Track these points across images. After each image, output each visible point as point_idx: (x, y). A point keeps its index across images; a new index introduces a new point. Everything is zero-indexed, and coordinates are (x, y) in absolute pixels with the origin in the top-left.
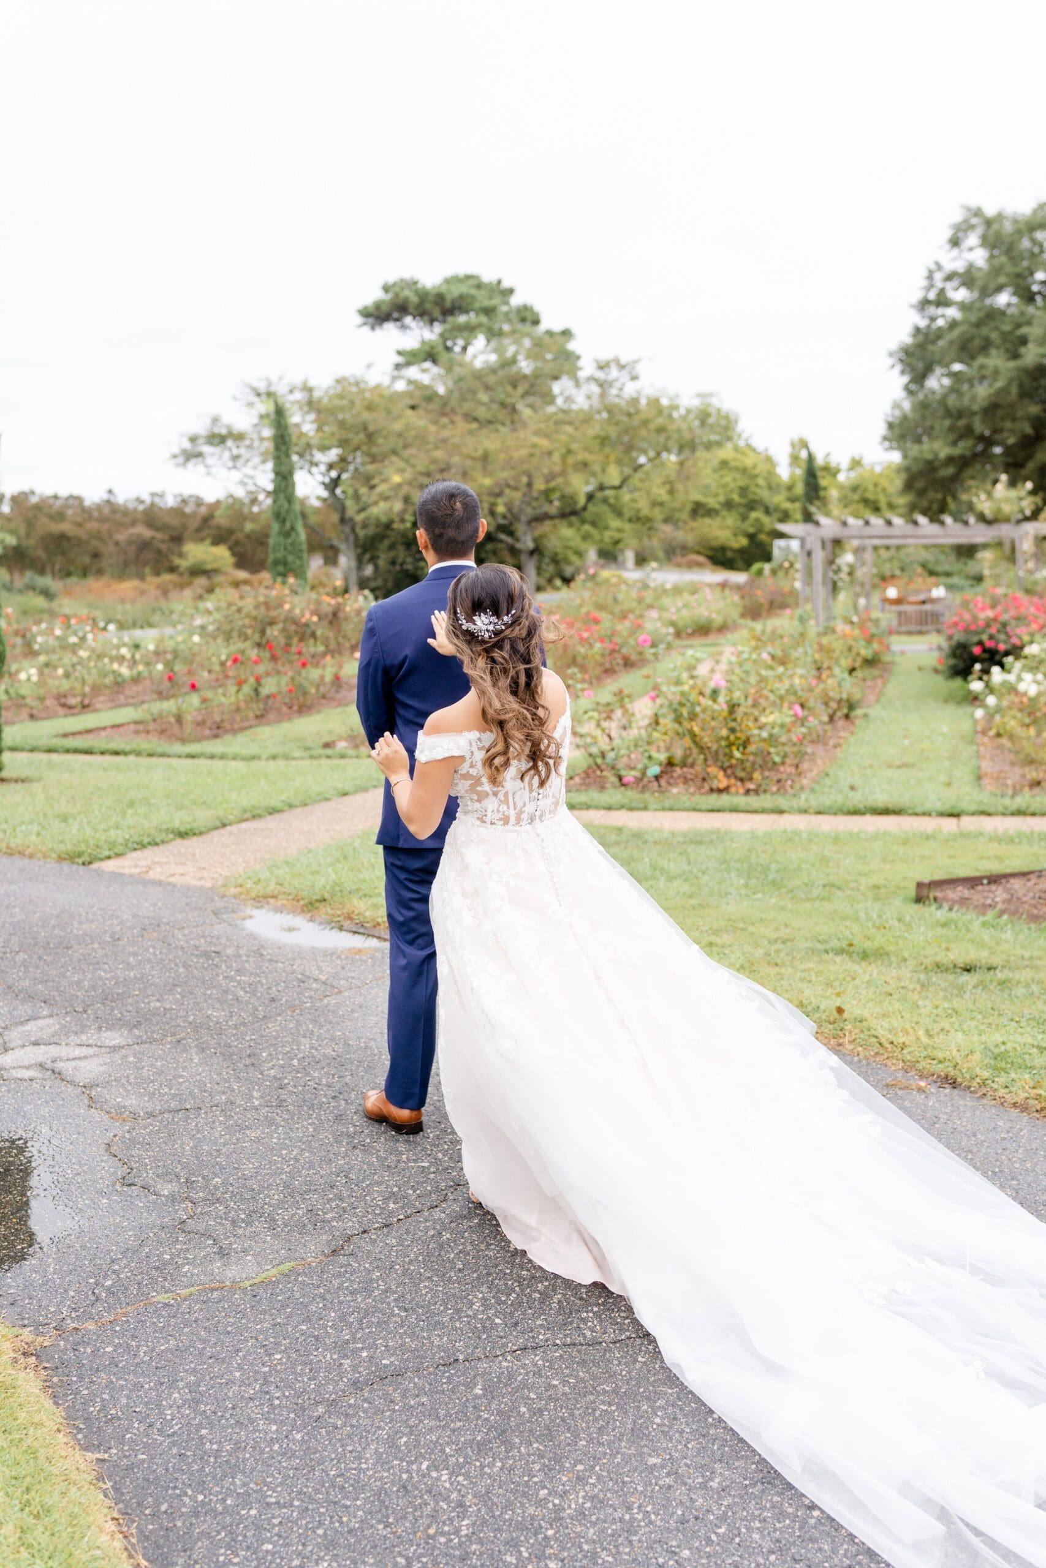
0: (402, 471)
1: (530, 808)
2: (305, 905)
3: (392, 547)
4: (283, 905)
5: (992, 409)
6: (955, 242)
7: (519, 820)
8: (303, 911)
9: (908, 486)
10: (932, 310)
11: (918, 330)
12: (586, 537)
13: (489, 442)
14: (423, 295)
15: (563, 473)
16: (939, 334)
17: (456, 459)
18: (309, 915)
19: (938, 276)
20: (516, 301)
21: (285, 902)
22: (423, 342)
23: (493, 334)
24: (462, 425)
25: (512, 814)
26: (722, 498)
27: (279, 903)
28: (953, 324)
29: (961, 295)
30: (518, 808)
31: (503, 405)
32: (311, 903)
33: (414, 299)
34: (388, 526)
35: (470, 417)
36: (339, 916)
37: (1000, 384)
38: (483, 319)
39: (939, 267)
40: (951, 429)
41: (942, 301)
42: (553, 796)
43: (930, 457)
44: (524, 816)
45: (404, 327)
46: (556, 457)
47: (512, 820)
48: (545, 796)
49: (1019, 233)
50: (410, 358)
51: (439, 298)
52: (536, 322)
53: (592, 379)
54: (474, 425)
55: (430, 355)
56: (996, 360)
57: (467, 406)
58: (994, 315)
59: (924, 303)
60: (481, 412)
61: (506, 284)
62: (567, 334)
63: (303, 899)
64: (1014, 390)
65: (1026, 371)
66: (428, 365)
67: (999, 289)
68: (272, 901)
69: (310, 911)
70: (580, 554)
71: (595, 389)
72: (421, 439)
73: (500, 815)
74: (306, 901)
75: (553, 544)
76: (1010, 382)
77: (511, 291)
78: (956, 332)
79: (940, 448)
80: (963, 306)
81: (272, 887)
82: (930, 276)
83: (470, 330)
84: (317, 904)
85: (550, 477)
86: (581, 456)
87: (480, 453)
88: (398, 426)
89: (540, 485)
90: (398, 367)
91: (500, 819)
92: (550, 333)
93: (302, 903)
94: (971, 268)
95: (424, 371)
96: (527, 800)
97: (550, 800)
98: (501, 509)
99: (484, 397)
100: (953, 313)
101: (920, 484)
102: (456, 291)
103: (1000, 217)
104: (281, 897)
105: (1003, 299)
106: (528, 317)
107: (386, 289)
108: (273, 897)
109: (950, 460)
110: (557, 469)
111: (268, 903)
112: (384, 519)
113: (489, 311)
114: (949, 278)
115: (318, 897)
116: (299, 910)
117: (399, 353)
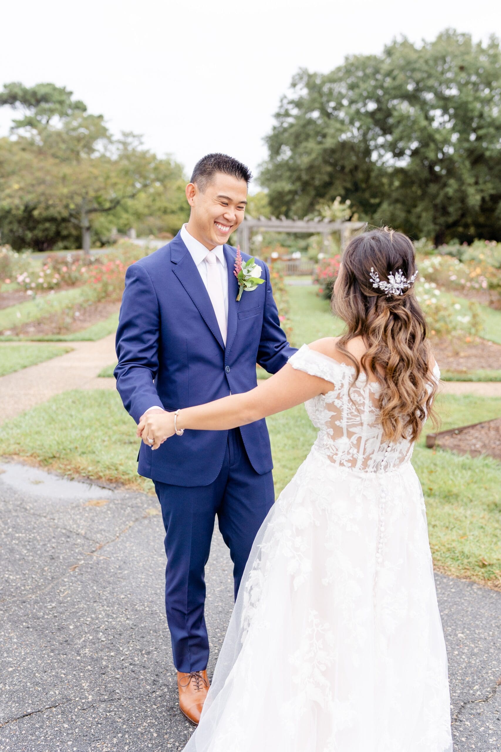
0: (18, 182)
1: (377, 457)
2: (40, 461)
3: (11, 223)
4: (25, 461)
5: (311, 168)
6: (294, 85)
7: (365, 464)
8: (40, 465)
9: (271, 203)
10: (282, 119)
11: (275, 128)
12: (111, 222)
13: (66, 169)
14: (25, 91)
15: (105, 188)
16: (285, 130)
17: (48, 178)
18: (46, 469)
19: (285, 101)
20: (74, 98)
21: (25, 458)
22: (26, 117)
23: (63, 114)
24: (51, 161)
25: (360, 458)
26: (178, 206)
27: (21, 459)
28: (291, 126)
29: (295, 112)
30: (367, 454)
31: (72, 151)
32: (45, 460)
33: (20, 93)
34: (9, 212)
35: (54, 156)
36: (70, 470)
37: (313, 156)
38: (58, 106)
39: (285, 97)
40: (290, 177)
41: (287, 114)
42: (401, 452)
43: (280, 189)
44: (370, 463)
45: (14, 108)
46: (101, 179)
47: (359, 463)
48: (393, 450)
49: (323, 83)
50: (19, 124)
51: (34, 94)
52: (85, 109)
53: (119, 142)
54: (57, 161)
55: (30, 123)
56: (311, 144)
57: (53, 151)
58: (310, 122)
59: (278, 115)
60: (60, 154)
61: (68, 89)
62: (101, 117)
63: (38, 456)
64: (320, 159)
65: (325, 150)
66: (28, 128)
67: (312, 110)
68: (15, 457)
69: (46, 466)
70: (109, 230)
71: (121, 146)
72: (28, 166)
73: (349, 457)
74: (41, 458)
75: (97, 225)
76: (318, 155)
77: (71, 93)
78: (292, 130)
79: (286, 186)
80: (297, 117)
81: (13, 448)
82: (281, 101)
83: (52, 112)
84: (51, 461)
85: (97, 191)
86: (114, 180)
87: (61, 175)
88: (16, 158)
89: (92, 194)
90: (12, 128)
91: (349, 461)
92: (91, 117)
93: (38, 459)
94: (301, 98)
95: (26, 131)
96: (376, 449)
97: (396, 455)
98: (72, 206)
99: (63, 146)
100: (291, 120)
101: (276, 203)
102: (42, 91)
103: (315, 75)
104: (21, 454)
105: (315, 114)
106: (80, 107)
107: (5, 86)
108: (16, 454)
109: (290, 192)
110: (102, 185)
111: (13, 459)
112: (7, 208)
113: (61, 103)
114: (291, 102)
115: (51, 456)
116: (37, 465)
117: (14, 121)
